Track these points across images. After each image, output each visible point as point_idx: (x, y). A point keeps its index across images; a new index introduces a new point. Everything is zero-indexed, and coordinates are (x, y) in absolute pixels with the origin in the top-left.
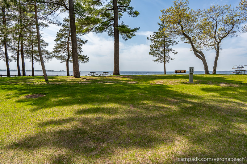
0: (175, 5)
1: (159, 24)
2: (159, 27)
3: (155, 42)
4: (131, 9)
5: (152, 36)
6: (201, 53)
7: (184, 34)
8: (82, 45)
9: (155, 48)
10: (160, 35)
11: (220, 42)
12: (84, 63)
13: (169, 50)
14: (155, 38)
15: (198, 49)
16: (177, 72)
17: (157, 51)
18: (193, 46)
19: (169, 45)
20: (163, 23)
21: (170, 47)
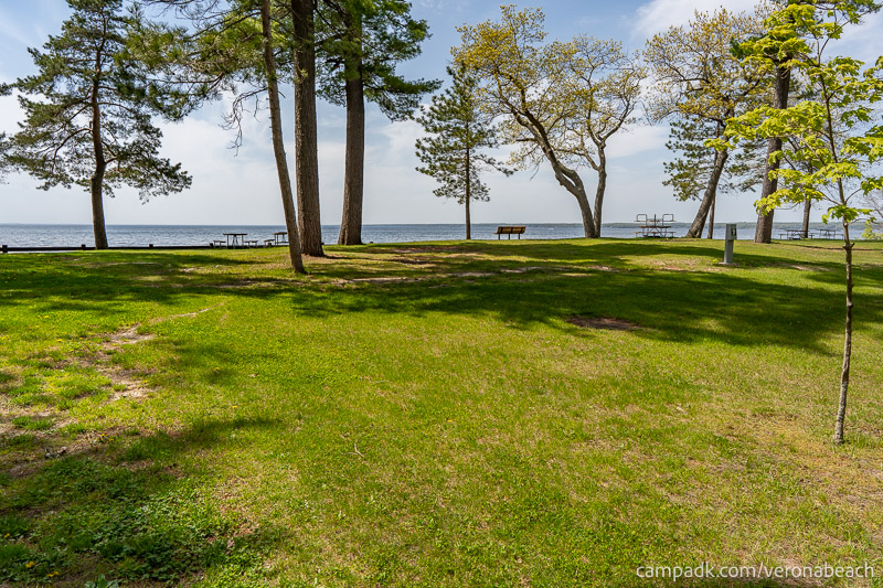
3: (435, 130)
5: (427, 111)
6: (573, 175)
16: (501, 230)
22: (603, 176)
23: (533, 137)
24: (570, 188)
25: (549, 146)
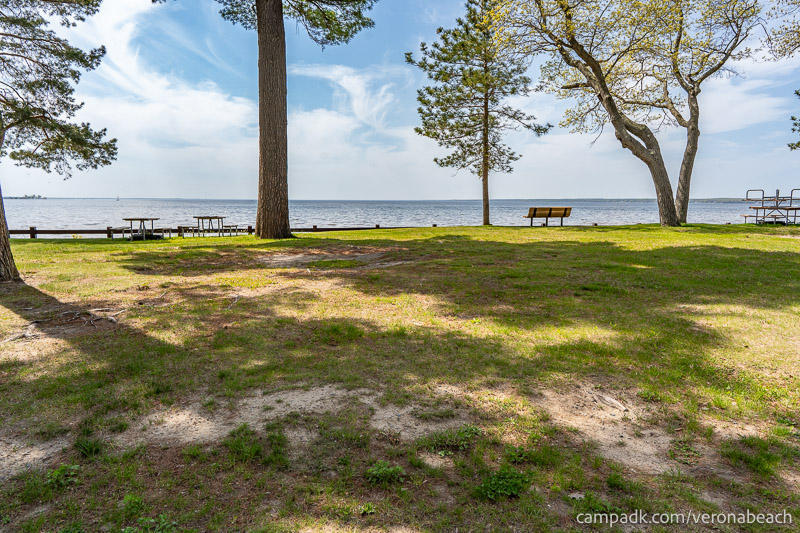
3: (442, 75)
5: (430, 48)
7: (573, 43)
8: (75, 75)
12: (95, 167)
15: (635, 117)
16: (534, 212)
22: (694, 134)
23: (585, 81)
24: (638, 152)
25: (606, 91)
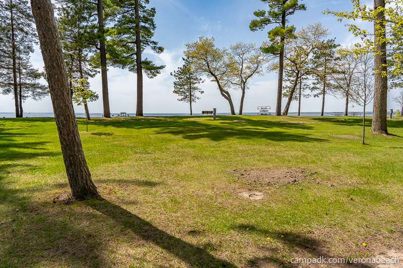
0: (201, 40)
1: (184, 59)
2: (183, 63)
3: (179, 78)
4: (155, 44)
5: (176, 72)
6: (227, 93)
7: (210, 72)
9: (179, 85)
10: (185, 71)
11: (246, 82)
12: (93, 101)
13: (195, 89)
14: (180, 75)
15: (225, 89)
16: (203, 112)
17: (182, 89)
18: (219, 85)
19: (195, 83)
20: (188, 58)
21: (195, 85)
23: (214, 80)
